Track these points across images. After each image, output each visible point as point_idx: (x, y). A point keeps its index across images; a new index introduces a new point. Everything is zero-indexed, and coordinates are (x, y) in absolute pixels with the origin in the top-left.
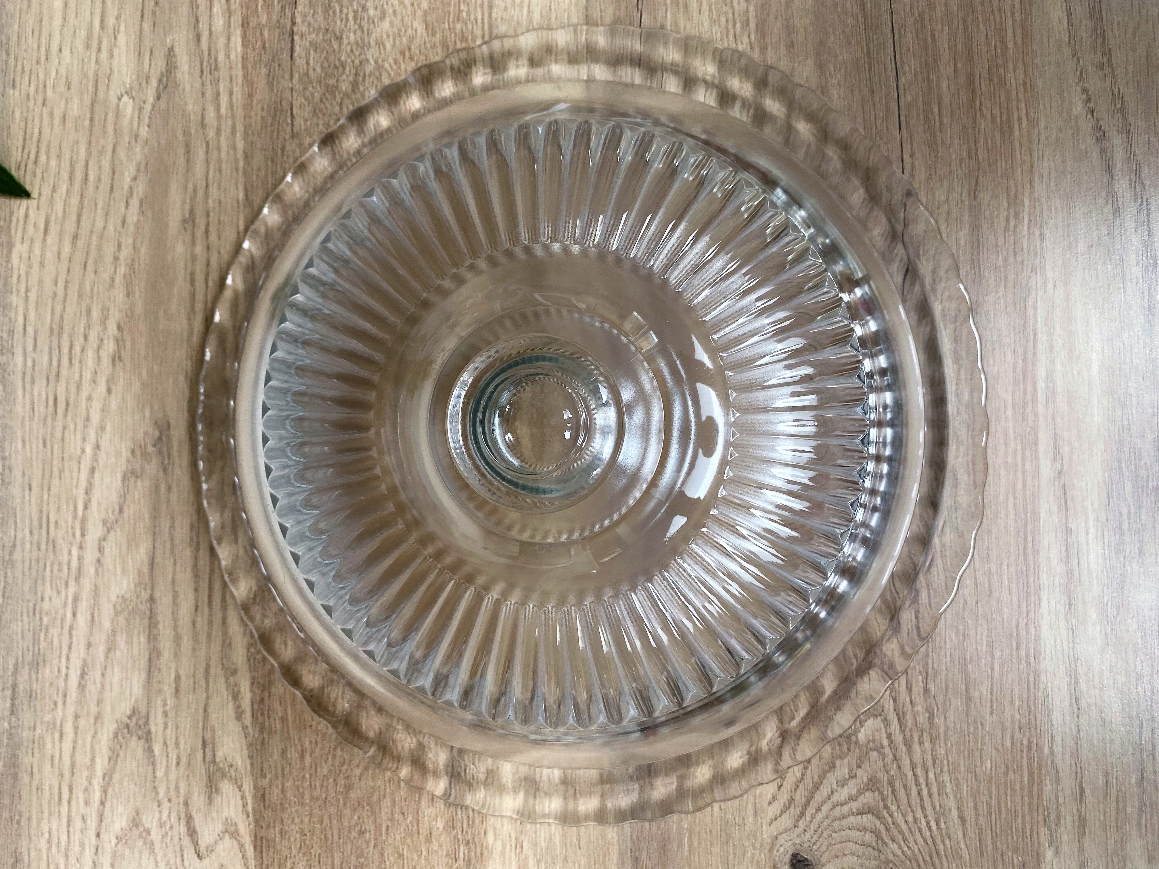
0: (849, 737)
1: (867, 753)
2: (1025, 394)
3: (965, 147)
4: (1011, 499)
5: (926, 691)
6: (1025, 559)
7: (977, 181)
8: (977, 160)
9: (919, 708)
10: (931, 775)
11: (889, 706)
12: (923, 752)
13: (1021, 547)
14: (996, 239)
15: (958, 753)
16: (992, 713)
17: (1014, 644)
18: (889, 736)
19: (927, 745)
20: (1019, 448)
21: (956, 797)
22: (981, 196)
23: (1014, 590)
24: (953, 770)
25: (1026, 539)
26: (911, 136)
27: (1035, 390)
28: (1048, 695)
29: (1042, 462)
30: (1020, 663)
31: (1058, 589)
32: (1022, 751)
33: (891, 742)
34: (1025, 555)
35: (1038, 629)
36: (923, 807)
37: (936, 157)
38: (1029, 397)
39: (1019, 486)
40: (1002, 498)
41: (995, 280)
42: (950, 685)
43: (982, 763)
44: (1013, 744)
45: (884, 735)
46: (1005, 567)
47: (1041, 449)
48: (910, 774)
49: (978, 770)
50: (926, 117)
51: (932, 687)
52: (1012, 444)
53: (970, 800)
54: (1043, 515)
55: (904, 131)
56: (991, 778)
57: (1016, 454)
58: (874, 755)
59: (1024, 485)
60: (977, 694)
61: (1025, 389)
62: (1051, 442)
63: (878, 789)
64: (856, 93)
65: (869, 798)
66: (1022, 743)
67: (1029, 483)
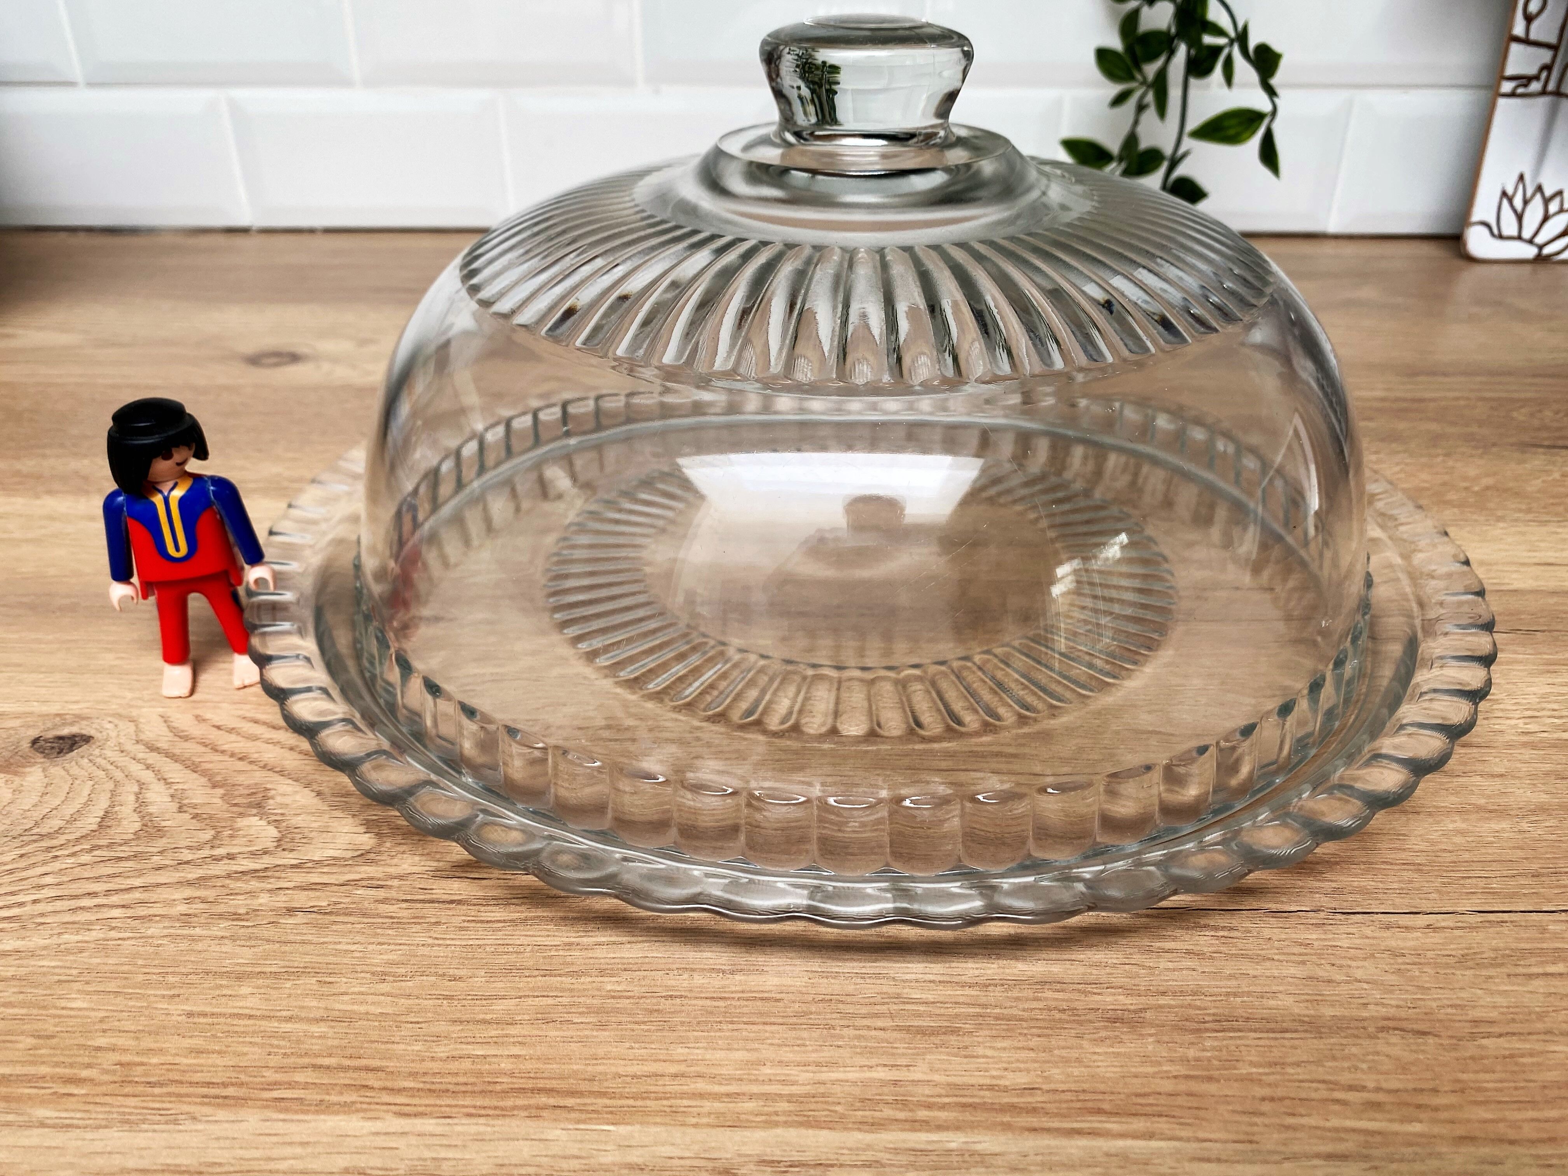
0: (259, 805)
1: (214, 828)
2: (929, 1106)
3: (1494, 1015)
4: (673, 1069)
5: (291, 911)
6: (522, 1090)
7: (1424, 1033)
8: (1473, 1037)
9: (264, 899)
10: (116, 913)
11: (289, 859)
12: (172, 903)
13: (554, 1084)
14: (1298, 1064)
15: (136, 955)
16: (190, 1014)
17: (326, 1061)
18: (231, 857)
19: (183, 908)
20: (794, 1089)
21: (45, 948)
22: (1394, 1040)
23: (454, 1066)
24: (102, 947)
25: (572, 1093)
26: (1472, 928)
27: (940, 1127)
28: (176, 1122)
29: (759, 1134)
30: (281, 1069)
31: (427, 1154)
32: (71, 1065)
33: (217, 859)
34: (532, 1090)
35: (347, 1108)
36: (59, 898)
37: (1447, 966)
38: (923, 1114)
39: (701, 1086)
40: (680, 1051)
41: (1197, 1060)
42: (287, 948)
43: (88, 993)
44: (98, 1049)
45: (235, 850)
46: (516, 1050)
47: (792, 1135)
48: (137, 882)
49: (76, 986)
50: (1531, 952)
51: (300, 918)
52: (805, 1076)
53: (22, 971)
54: (623, 1129)
55: (1479, 918)
56: (44, 1008)
57: (783, 1082)
58: (208, 835)
59: (701, 1096)
60: (245, 990)
61: (943, 1107)
62: (808, 1157)
63: (138, 838)
64: (1520, 853)
65: (130, 823)
66: (89, 1066)
67: (708, 1105)
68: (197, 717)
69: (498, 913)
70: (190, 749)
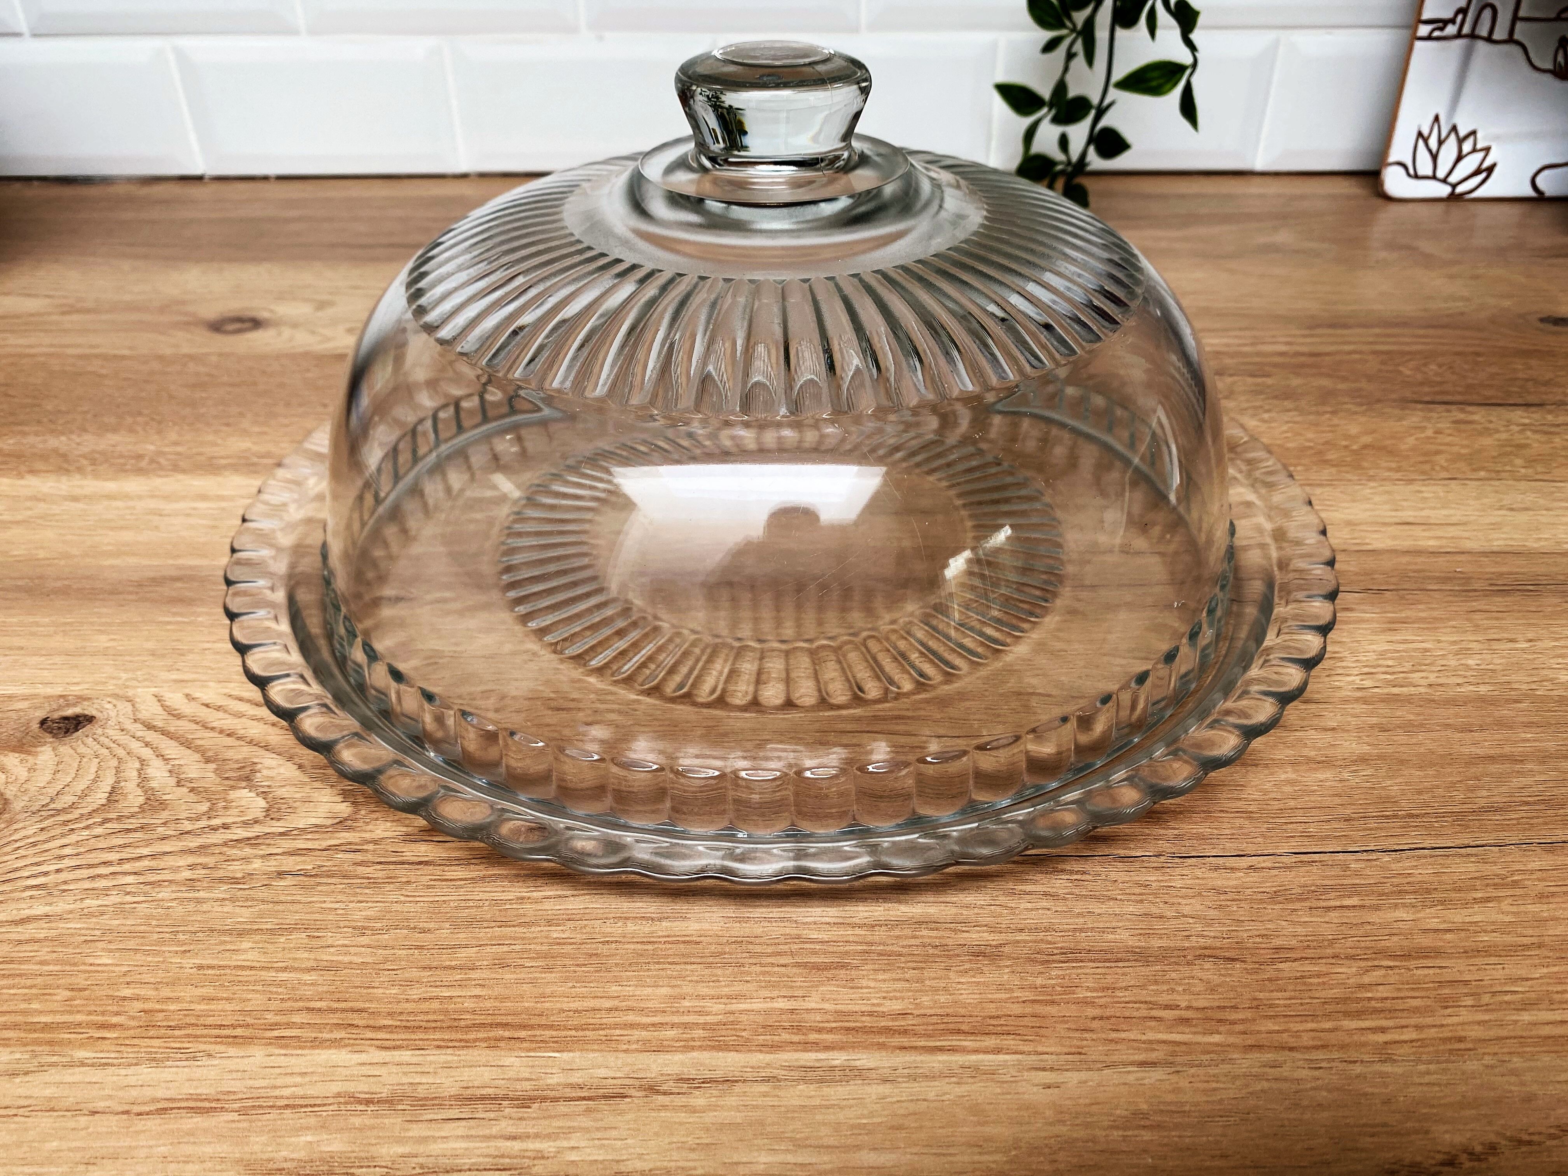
0: (248, 779)
1: (209, 800)
2: (820, 1031)
3: (1294, 942)
4: (608, 1004)
5: (281, 874)
6: (483, 1025)
7: (1233, 960)
8: (1273, 961)
9: (257, 864)
10: (130, 879)
11: (277, 827)
12: (176, 869)
13: (509, 1019)
14: (1126, 988)
15: (150, 917)
16: (200, 967)
17: (318, 1005)
18: (226, 826)
19: (187, 874)
20: (709, 1019)
21: (71, 912)
22: (1207, 966)
23: (425, 1006)
24: (120, 910)
25: (524, 1027)
26: (1287, 868)
27: (828, 1048)
28: (194, 1059)
29: (678, 1057)
30: (280, 1012)
31: (405, 1080)
32: (103, 1013)
33: (215, 829)
34: (491, 1025)
35: (336, 1043)
36: (79, 867)
37: (1261, 901)
38: (813, 1037)
39: (631, 1018)
40: (614, 989)
41: (1043, 986)
42: (280, 907)
43: (111, 951)
44: (124, 999)
45: (229, 820)
46: (478, 991)
47: (705, 1057)
48: (145, 851)
49: (100, 945)
50: (1333, 888)
51: (289, 881)
52: (718, 1007)
53: (53, 933)
54: (565, 1056)
55: (1294, 858)
56: (75, 964)
57: (700, 1013)
58: (204, 807)
59: (632, 1026)
60: (246, 945)
61: (831, 1031)
62: (718, 1074)
63: (143, 811)
64: (1337, 800)
65: (134, 798)
66: (117, 1014)
67: (637, 1034)
68: (187, 695)
69: (459, 872)
70: (183, 726)
